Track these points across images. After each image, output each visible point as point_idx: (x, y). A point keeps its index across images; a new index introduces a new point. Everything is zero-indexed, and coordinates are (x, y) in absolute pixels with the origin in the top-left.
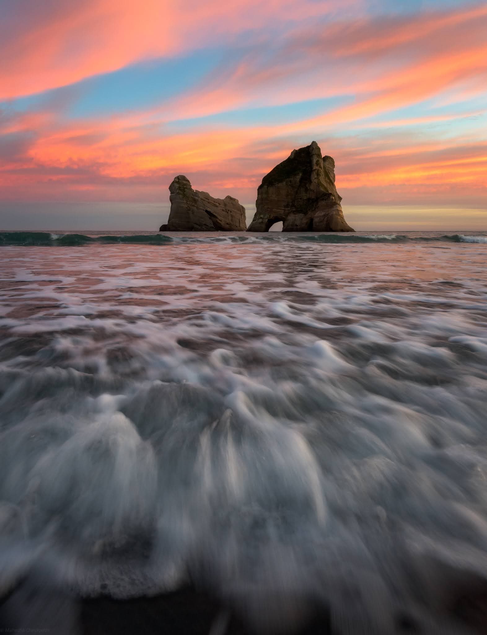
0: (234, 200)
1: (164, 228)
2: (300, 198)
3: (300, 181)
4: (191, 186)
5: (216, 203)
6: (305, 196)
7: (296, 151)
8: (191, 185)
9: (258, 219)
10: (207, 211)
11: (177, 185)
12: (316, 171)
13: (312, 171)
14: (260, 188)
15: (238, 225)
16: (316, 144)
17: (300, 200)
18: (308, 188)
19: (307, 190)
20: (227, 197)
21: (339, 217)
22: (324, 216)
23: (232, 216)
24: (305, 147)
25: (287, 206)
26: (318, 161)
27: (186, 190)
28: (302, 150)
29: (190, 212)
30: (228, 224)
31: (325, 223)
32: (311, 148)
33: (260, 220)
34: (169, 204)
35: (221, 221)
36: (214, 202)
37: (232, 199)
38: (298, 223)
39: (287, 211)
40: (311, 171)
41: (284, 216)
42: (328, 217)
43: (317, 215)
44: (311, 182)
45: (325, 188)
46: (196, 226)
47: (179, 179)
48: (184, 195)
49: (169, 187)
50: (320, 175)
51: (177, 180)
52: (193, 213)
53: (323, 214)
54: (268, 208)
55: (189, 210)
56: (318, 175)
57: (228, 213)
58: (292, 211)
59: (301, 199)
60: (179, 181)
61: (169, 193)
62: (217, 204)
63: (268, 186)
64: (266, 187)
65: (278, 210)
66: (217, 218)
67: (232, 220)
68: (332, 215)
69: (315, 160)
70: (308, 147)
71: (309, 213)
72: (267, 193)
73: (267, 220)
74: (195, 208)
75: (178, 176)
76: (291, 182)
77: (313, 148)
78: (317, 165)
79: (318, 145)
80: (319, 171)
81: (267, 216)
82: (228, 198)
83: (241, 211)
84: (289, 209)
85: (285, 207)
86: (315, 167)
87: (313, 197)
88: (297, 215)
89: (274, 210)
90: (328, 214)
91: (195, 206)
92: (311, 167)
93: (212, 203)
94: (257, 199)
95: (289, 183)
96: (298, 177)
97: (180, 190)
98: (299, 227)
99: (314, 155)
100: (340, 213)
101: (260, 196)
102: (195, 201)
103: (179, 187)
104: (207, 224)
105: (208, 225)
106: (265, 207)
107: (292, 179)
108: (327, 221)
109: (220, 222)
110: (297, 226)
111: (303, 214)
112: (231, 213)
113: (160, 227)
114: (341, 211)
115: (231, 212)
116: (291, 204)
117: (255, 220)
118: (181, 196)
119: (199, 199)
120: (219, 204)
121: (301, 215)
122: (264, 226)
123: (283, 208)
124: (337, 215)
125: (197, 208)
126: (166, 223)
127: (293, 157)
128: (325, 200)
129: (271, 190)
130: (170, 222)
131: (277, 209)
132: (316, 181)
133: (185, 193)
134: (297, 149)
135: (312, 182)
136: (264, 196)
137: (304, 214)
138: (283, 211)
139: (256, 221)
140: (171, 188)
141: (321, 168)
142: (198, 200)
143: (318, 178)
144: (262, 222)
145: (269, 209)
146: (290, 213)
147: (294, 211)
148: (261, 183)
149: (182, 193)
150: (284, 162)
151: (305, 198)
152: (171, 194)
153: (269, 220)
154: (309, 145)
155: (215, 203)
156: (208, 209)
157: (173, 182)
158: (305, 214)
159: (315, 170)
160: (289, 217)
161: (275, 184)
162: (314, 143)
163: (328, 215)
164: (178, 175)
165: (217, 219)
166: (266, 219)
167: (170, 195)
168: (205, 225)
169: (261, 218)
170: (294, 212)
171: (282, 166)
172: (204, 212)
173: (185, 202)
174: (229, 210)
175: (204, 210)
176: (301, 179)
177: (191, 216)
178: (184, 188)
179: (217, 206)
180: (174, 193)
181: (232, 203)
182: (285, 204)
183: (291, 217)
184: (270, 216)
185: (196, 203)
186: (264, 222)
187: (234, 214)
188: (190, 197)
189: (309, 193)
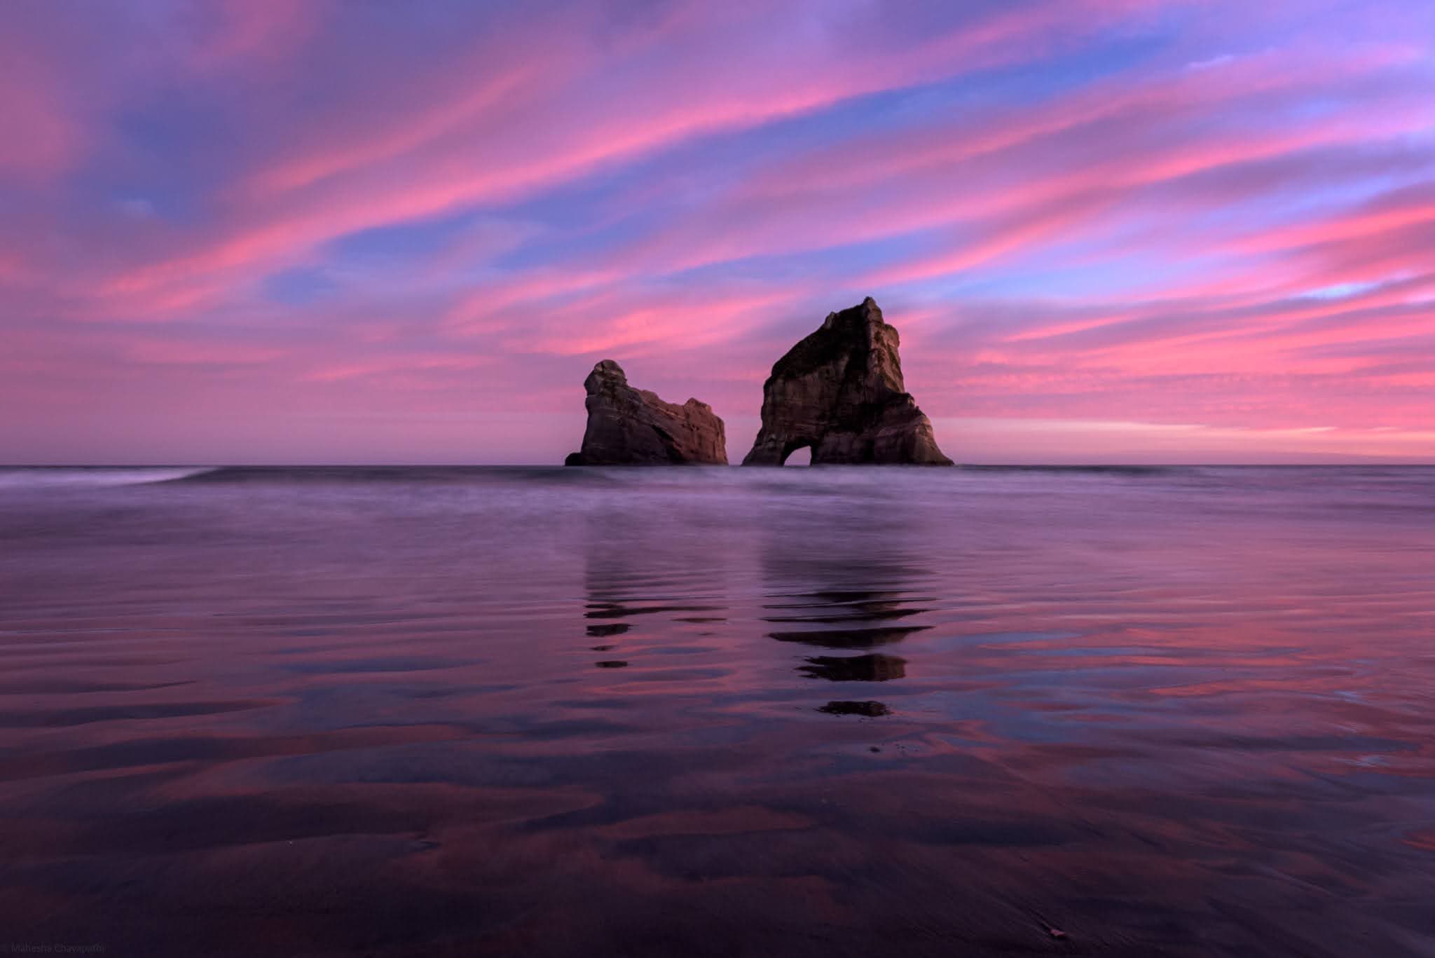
0: (704, 406)
1: (573, 460)
2: (847, 402)
3: (847, 372)
4: (626, 380)
5: (672, 411)
6: (856, 398)
7: (836, 315)
8: (626, 378)
9: (766, 442)
10: (654, 427)
11: (600, 379)
12: (876, 352)
13: (870, 352)
14: (768, 385)
15: (711, 452)
16: (873, 302)
17: (846, 407)
18: (862, 384)
19: (859, 387)
21: (926, 439)
22: (896, 436)
23: (700, 437)
24: (853, 307)
25: (822, 418)
26: (878, 334)
27: (617, 387)
29: (625, 429)
30: (692, 451)
31: (898, 449)
32: (864, 311)
33: (771, 445)
34: (585, 415)
35: (679, 445)
36: (667, 410)
37: (699, 405)
38: (844, 449)
39: (822, 428)
40: (868, 352)
41: (814, 438)
42: (904, 440)
43: (882, 432)
44: (866, 373)
45: (894, 384)
46: (637, 456)
47: (602, 367)
48: (614, 397)
49: (586, 381)
50: (883, 360)
51: (601, 370)
52: (630, 432)
53: (893, 432)
54: (786, 421)
55: (624, 425)
56: (880, 359)
57: (692, 430)
58: (832, 427)
59: (848, 404)
60: (603, 371)
61: (583, 394)
62: (672, 414)
63: (784, 382)
64: (780, 381)
65: (805, 426)
66: (672, 440)
67: (700, 444)
68: (913, 435)
69: (873, 331)
70: (859, 308)
71: (866, 431)
72: (783, 393)
74: (634, 422)
75: (601, 362)
76: (828, 372)
77: (868, 310)
78: (877, 341)
79: (876, 304)
80: (881, 352)
81: (784, 436)
82: (693, 402)
83: (715, 427)
84: (825, 422)
85: (818, 420)
86: (874, 345)
87: (872, 400)
88: (841, 435)
89: (797, 425)
90: (903, 432)
91: (634, 419)
92: (867, 344)
93: (662, 411)
95: (826, 375)
96: (844, 363)
97: (606, 387)
99: (871, 322)
100: (928, 431)
101: (769, 398)
102: (634, 408)
103: (604, 383)
104: (656, 452)
105: (659, 453)
106: (779, 419)
107: (831, 367)
108: (903, 446)
109: (678, 448)
110: (842, 453)
111: (854, 434)
112: (699, 431)
113: (566, 457)
114: (929, 426)
115: (698, 429)
116: (828, 413)
117: (760, 445)
118: (608, 399)
119: (642, 404)
120: (676, 413)
121: (850, 435)
122: (776, 455)
123: (814, 422)
124: (921, 435)
125: (638, 421)
127: (829, 325)
128: (899, 406)
129: (792, 387)
130: (586, 448)
131: (804, 424)
132: (877, 370)
133: (616, 393)
134: (837, 311)
135: (869, 373)
137: (856, 433)
138: (815, 427)
139: (762, 446)
140: (587, 384)
141: (884, 347)
142: (638, 407)
143: (880, 365)
144: (773, 447)
145: (786, 424)
146: (829, 430)
147: (836, 428)
148: (771, 375)
149: (610, 393)
151: (857, 403)
152: (588, 395)
153: (787, 443)
154: (860, 305)
155: (668, 413)
156: (657, 424)
157: (593, 374)
158: (859, 432)
159: (874, 350)
161: (799, 377)
162: (868, 299)
163: (904, 434)
164: (602, 360)
165: (674, 443)
166: (782, 441)
167: (586, 397)
168: (653, 453)
169: (772, 439)
170: (836, 430)
171: (809, 342)
172: (650, 429)
173: (615, 409)
174: (694, 426)
175: (649, 425)
176: (848, 366)
177: (627, 436)
178: (614, 385)
179: (672, 418)
180: (593, 393)
181: (700, 413)
182: (818, 413)
183: (830, 439)
184: (790, 436)
185: (635, 412)
186: (778, 446)
187: (704, 433)
188: (625, 401)
189: (864, 393)
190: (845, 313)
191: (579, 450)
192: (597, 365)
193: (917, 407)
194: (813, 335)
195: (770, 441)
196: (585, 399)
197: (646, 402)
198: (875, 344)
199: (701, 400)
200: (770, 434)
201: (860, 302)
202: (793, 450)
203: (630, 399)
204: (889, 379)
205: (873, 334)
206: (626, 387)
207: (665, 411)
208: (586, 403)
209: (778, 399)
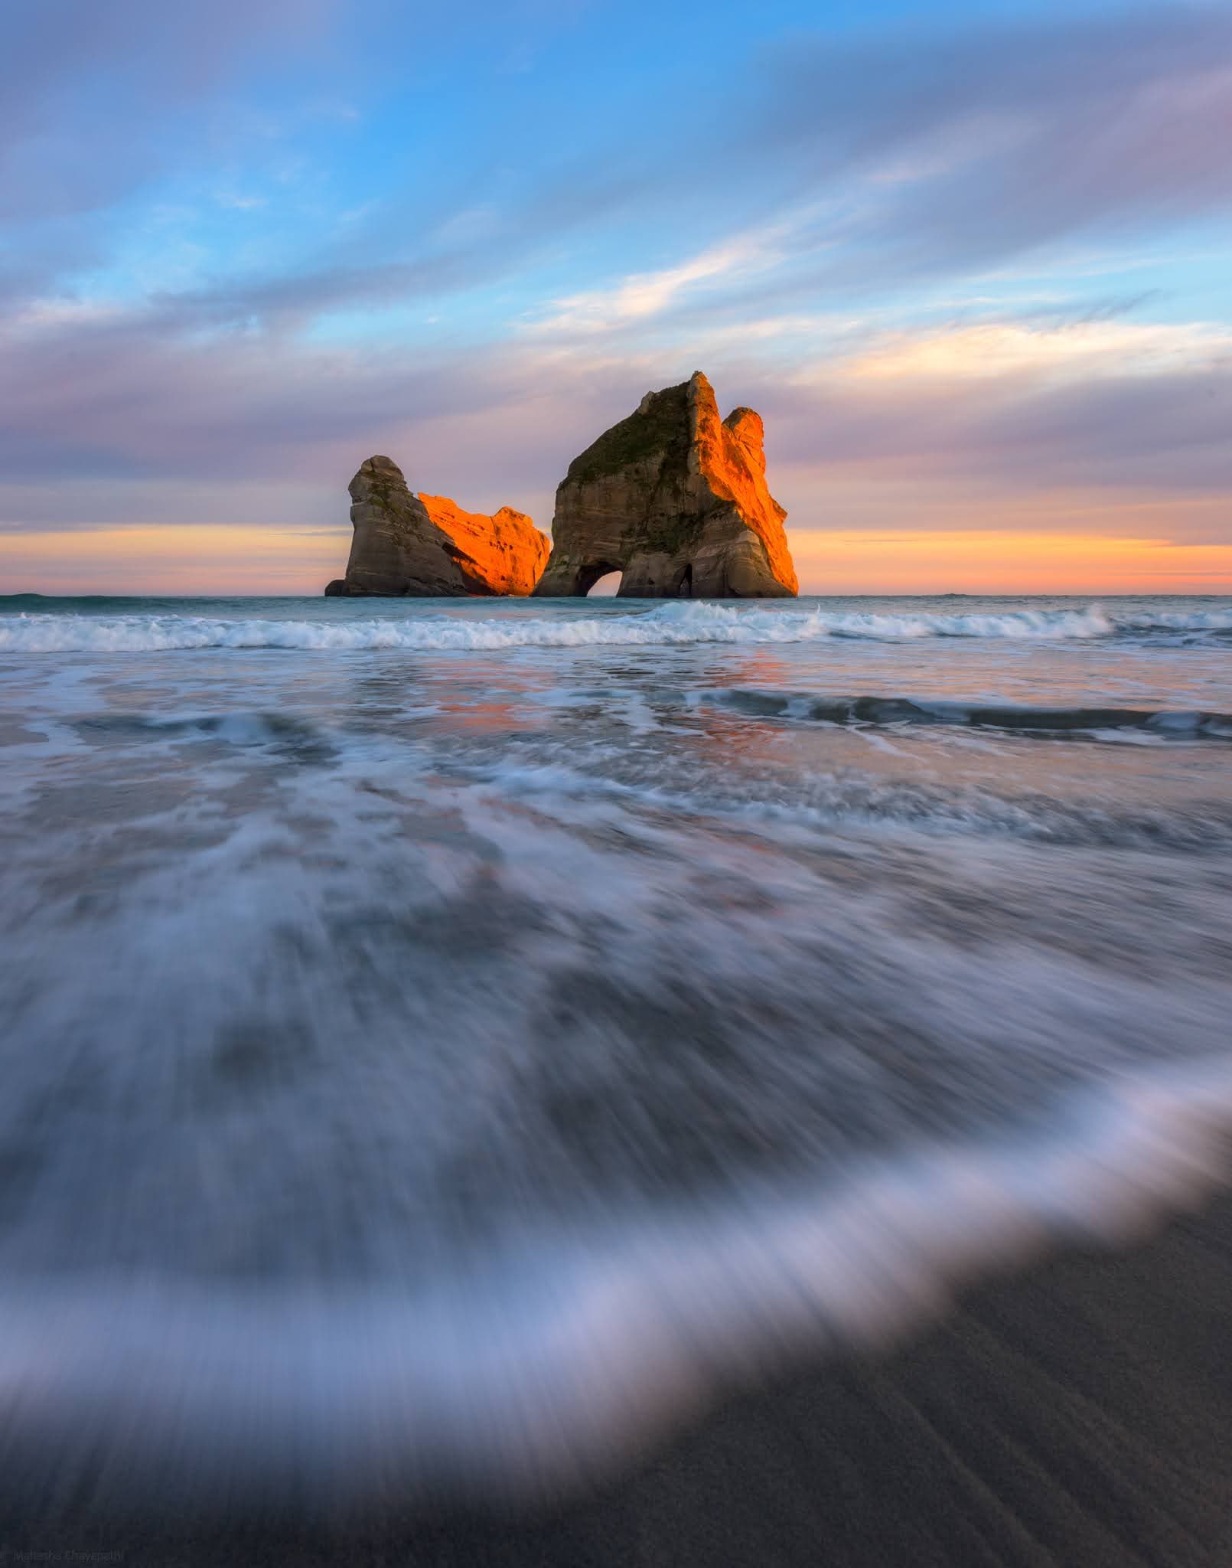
0: (521, 517)
1: (336, 590)
2: (660, 512)
3: (662, 471)
5: (474, 525)
6: (672, 507)
7: (655, 394)
8: (405, 480)
9: (556, 566)
10: (444, 545)
11: (368, 481)
12: (701, 445)
13: (692, 445)
14: (563, 486)
15: (529, 579)
16: (704, 378)
17: (658, 517)
18: (681, 487)
19: (676, 493)
20: (503, 511)
21: (752, 562)
22: (718, 556)
23: (514, 558)
24: (678, 385)
25: (628, 533)
26: (707, 420)
27: (391, 492)
28: (668, 395)
29: (401, 548)
30: (503, 578)
31: (718, 575)
32: (689, 390)
33: (562, 569)
34: (349, 529)
35: (485, 571)
36: (469, 523)
37: (515, 516)
38: (655, 575)
39: (628, 547)
40: (689, 444)
41: (620, 560)
42: (725, 562)
43: (699, 554)
44: (686, 473)
45: (724, 489)
46: (414, 584)
47: (373, 466)
48: (387, 506)
49: (350, 487)
50: (710, 456)
51: (370, 469)
52: (408, 552)
53: (714, 552)
54: (582, 538)
55: (399, 544)
56: (706, 454)
57: (503, 550)
58: (639, 545)
59: (662, 515)
60: (373, 471)
61: (348, 501)
62: (475, 527)
63: (581, 483)
64: (575, 484)
65: (605, 543)
66: (474, 562)
67: (514, 568)
68: (735, 555)
69: (699, 418)
70: (685, 386)
71: (683, 550)
72: (578, 500)
73: (577, 568)
74: (414, 540)
75: (372, 458)
76: (637, 472)
77: (696, 389)
78: (703, 431)
79: (707, 380)
80: (709, 446)
81: (579, 558)
82: (506, 512)
83: (537, 545)
85: (623, 536)
86: (698, 436)
87: (693, 509)
88: (652, 556)
89: (595, 543)
91: (415, 534)
92: (689, 435)
93: (461, 524)
94: (554, 516)
95: (634, 476)
96: (654, 464)
97: (376, 492)
98: (656, 586)
99: (696, 405)
101: (561, 507)
102: (415, 520)
103: (375, 486)
104: (444, 579)
105: (449, 581)
106: (574, 535)
107: (640, 466)
108: (723, 571)
109: (483, 574)
110: (652, 582)
111: (667, 554)
112: (512, 552)
113: (327, 585)
115: (511, 548)
116: (637, 528)
117: (549, 569)
118: (378, 508)
119: (426, 517)
120: (482, 529)
121: (663, 556)
122: (570, 583)
123: (620, 539)
124: (746, 556)
125: (420, 537)
126: (342, 576)
127: (645, 410)
128: (721, 516)
129: (590, 492)
130: (351, 573)
131: (605, 541)
133: (389, 500)
134: (657, 390)
135: (689, 473)
136: (572, 508)
137: (669, 552)
138: (619, 546)
139: (551, 571)
140: (353, 488)
141: (715, 438)
142: (422, 519)
143: (705, 464)
144: (566, 573)
145: (583, 541)
146: (636, 550)
147: (645, 546)
148: (567, 476)
149: (381, 500)
150: (623, 422)
151: (673, 513)
152: (353, 502)
153: (583, 568)
154: (686, 381)
155: (470, 526)
156: (452, 541)
157: (359, 474)
158: (673, 552)
159: (697, 443)
160: (633, 560)
161: (599, 479)
162: (697, 374)
163: (725, 554)
164: (373, 456)
165: (476, 568)
166: (576, 565)
167: (351, 504)
168: (440, 580)
169: (565, 563)
170: (646, 549)
171: (617, 432)
172: (440, 548)
173: (388, 522)
174: (505, 544)
175: (437, 543)
176: (664, 465)
177: (403, 556)
178: (387, 489)
179: (475, 534)
180: (360, 500)
181: (515, 526)
182: (624, 527)
183: (638, 561)
184: (586, 558)
185: (416, 526)
186: (570, 572)
187: (518, 553)
188: (403, 510)
189: (683, 501)
190: (667, 393)
192: (364, 463)
193: (745, 519)
194: (623, 424)
195: (560, 565)
196: (350, 508)
197: (438, 513)
198: (701, 434)
199: (516, 509)
200: (561, 556)
201: (688, 379)
202: (599, 577)
203: (409, 509)
204: (717, 481)
205: (698, 421)
206: (405, 491)
207: (465, 523)
208: (352, 512)
209: (571, 508)
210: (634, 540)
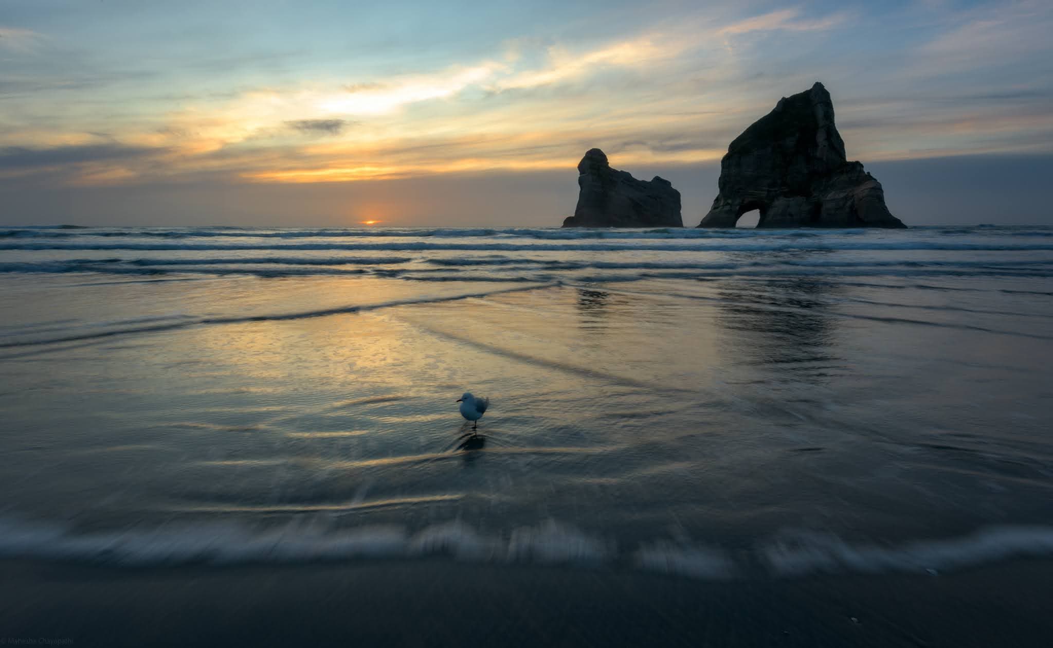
0: (666, 182)
1: (569, 222)
2: (796, 171)
3: (797, 146)
4: (608, 162)
5: (641, 186)
6: (805, 168)
7: (787, 99)
8: (608, 160)
9: (723, 206)
10: (628, 197)
11: (589, 163)
12: (826, 128)
13: (818, 129)
14: (727, 157)
15: (670, 216)
16: (822, 86)
17: (795, 175)
18: (812, 155)
19: (808, 159)
21: (877, 201)
22: (846, 198)
23: (662, 204)
24: (803, 92)
25: (773, 185)
26: (827, 112)
27: (601, 168)
28: (797, 98)
32: (814, 95)
33: (727, 208)
38: (793, 211)
39: (773, 193)
41: (766, 201)
42: (852, 201)
43: (830, 196)
47: (592, 154)
48: (599, 175)
49: (579, 164)
51: (590, 156)
53: (842, 195)
54: (740, 189)
57: (656, 200)
58: (782, 192)
59: (798, 173)
60: (592, 157)
61: (577, 174)
62: (641, 188)
63: (741, 155)
64: (736, 157)
65: (758, 192)
67: (662, 210)
68: (864, 197)
69: (821, 111)
70: (809, 92)
71: (814, 195)
72: (738, 165)
75: (592, 150)
76: (779, 146)
77: (817, 93)
78: (827, 119)
79: (825, 88)
81: (738, 201)
82: (657, 179)
83: (674, 197)
85: (769, 187)
86: (823, 123)
87: (822, 169)
88: (791, 199)
89: (750, 191)
90: (853, 195)
92: (814, 122)
93: (633, 186)
94: (720, 175)
95: (778, 150)
97: (593, 168)
98: (793, 217)
99: (819, 104)
101: (727, 170)
103: (593, 165)
106: (735, 187)
107: (782, 143)
108: (852, 207)
110: (791, 215)
111: (802, 197)
112: (661, 200)
113: (564, 220)
116: (779, 181)
117: (717, 208)
118: (595, 176)
119: (619, 181)
120: (648, 186)
121: (800, 199)
123: (767, 189)
124: (873, 197)
127: (781, 109)
128: (844, 174)
129: (746, 160)
130: (578, 212)
131: (756, 191)
133: (601, 173)
134: (788, 96)
135: (817, 146)
137: (805, 196)
138: (766, 193)
139: (719, 210)
140: (580, 167)
144: (730, 211)
145: (741, 191)
146: (779, 195)
147: (786, 193)
149: (596, 172)
150: (765, 117)
151: (806, 171)
152: (580, 174)
153: (740, 206)
154: (809, 89)
155: (639, 187)
157: (584, 158)
158: (807, 196)
160: (776, 202)
161: (753, 152)
164: (592, 148)
166: (736, 205)
169: (728, 204)
170: (785, 195)
171: (761, 123)
173: (600, 184)
174: (657, 197)
176: (799, 141)
178: (599, 166)
180: (584, 173)
182: (770, 181)
183: (780, 203)
184: (743, 201)
186: (732, 209)
187: (665, 202)
188: (607, 178)
189: (814, 163)
191: (573, 215)
192: (588, 152)
193: (869, 173)
195: (726, 205)
196: (578, 178)
200: (726, 199)
201: (810, 87)
202: (745, 212)
203: (611, 177)
207: (637, 185)
208: (579, 180)
209: (734, 171)
210: (777, 189)
